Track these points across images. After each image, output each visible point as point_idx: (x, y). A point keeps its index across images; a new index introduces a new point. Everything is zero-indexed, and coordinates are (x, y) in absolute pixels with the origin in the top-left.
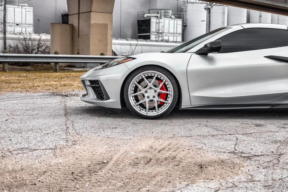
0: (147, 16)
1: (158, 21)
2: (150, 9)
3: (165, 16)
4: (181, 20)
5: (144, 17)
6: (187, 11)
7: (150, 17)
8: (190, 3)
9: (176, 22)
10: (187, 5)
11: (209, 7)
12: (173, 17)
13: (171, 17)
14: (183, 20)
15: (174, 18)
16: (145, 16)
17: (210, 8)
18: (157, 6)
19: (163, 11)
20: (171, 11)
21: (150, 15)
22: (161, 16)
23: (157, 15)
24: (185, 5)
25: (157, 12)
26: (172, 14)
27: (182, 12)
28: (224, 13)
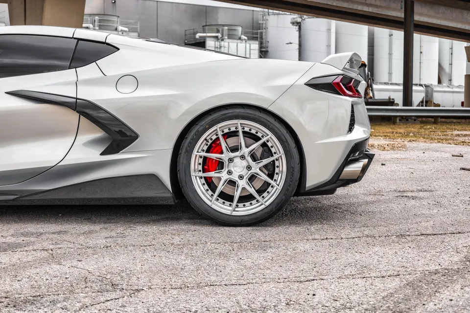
0: (200, 37)
1: (217, 44)
2: (206, 26)
3: (231, 37)
4: (257, 42)
5: (195, 37)
6: (269, 28)
7: (205, 38)
8: (273, 14)
9: (248, 45)
10: (268, 17)
11: (299, 20)
12: (244, 37)
13: (240, 39)
14: (261, 43)
15: (245, 39)
16: (198, 35)
17: (300, 23)
18: (219, 20)
19: (227, 28)
20: (240, 29)
21: (204, 35)
22: (223, 36)
23: (217, 34)
24: (264, 17)
25: (216, 30)
26: (242, 34)
27: (260, 29)
28: (329, 30)
